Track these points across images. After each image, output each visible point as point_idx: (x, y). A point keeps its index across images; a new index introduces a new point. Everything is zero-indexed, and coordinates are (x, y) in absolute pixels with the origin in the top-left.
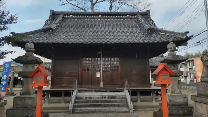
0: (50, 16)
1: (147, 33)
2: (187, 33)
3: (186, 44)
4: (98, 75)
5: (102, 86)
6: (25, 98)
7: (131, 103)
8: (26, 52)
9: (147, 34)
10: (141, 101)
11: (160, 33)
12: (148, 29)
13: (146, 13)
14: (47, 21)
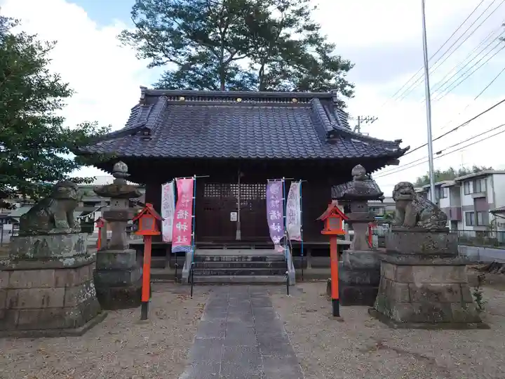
0: (142, 101)
1: (326, 140)
2: (400, 141)
3: (397, 163)
4: (234, 216)
5: (238, 237)
6: (115, 255)
7: (292, 268)
8: (115, 179)
9: (328, 141)
10: (313, 267)
11: (352, 140)
12: (330, 133)
13: (330, 97)
14: (134, 110)
